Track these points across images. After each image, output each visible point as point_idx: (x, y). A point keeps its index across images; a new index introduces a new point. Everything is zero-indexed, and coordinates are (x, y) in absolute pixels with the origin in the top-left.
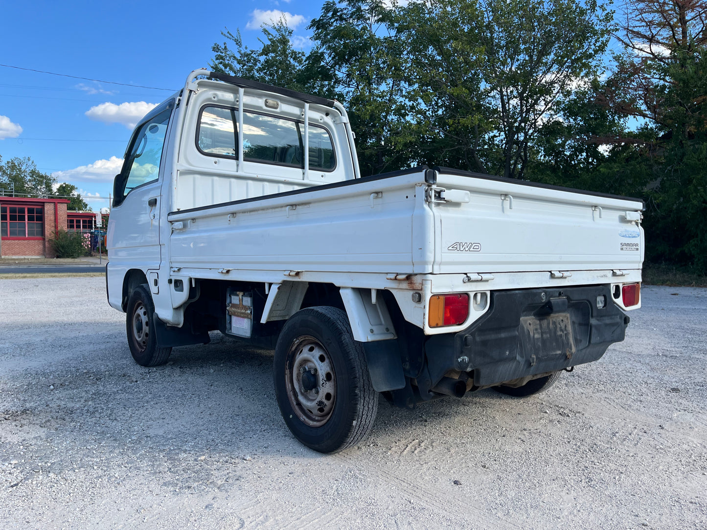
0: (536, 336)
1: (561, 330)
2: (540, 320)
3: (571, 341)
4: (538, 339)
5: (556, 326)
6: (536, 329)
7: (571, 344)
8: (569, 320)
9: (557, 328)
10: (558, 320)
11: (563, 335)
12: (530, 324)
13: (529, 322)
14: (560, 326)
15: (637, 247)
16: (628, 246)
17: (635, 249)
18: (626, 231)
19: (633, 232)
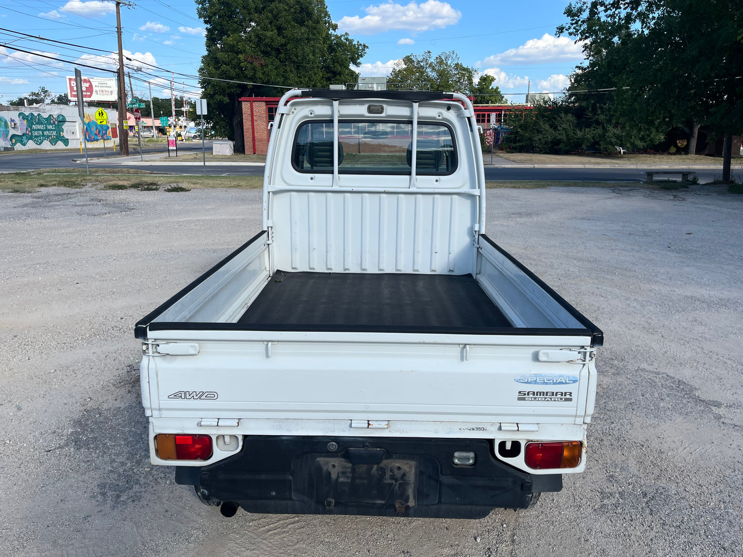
0: (342, 479)
1: (393, 478)
2: (353, 464)
3: (410, 492)
4: (344, 483)
6: (344, 473)
7: (408, 497)
8: (414, 469)
9: (385, 475)
10: (390, 466)
11: (396, 485)
12: (334, 466)
13: (333, 463)
14: (392, 474)
15: (568, 396)
16: (540, 395)
17: (561, 399)
18: (536, 375)
19: (560, 376)
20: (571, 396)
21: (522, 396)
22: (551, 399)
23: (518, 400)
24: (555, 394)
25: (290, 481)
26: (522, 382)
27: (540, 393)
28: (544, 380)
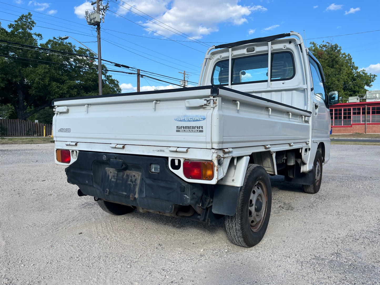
0: (113, 180)
1: (131, 181)
2: (118, 172)
3: (137, 190)
4: (113, 181)
5: (128, 178)
6: (114, 176)
7: (136, 192)
8: (140, 177)
9: (128, 179)
10: (131, 174)
11: (132, 185)
12: (111, 172)
13: (111, 171)
14: (131, 179)
15: (201, 129)
16: (187, 129)
17: (197, 131)
18: (185, 116)
19: (197, 116)
20: (202, 129)
21: (179, 129)
22: (192, 130)
23: (176, 132)
24: (194, 127)
25: (92, 176)
26: (178, 121)
27: (187, 127)
28: (188, 119)
